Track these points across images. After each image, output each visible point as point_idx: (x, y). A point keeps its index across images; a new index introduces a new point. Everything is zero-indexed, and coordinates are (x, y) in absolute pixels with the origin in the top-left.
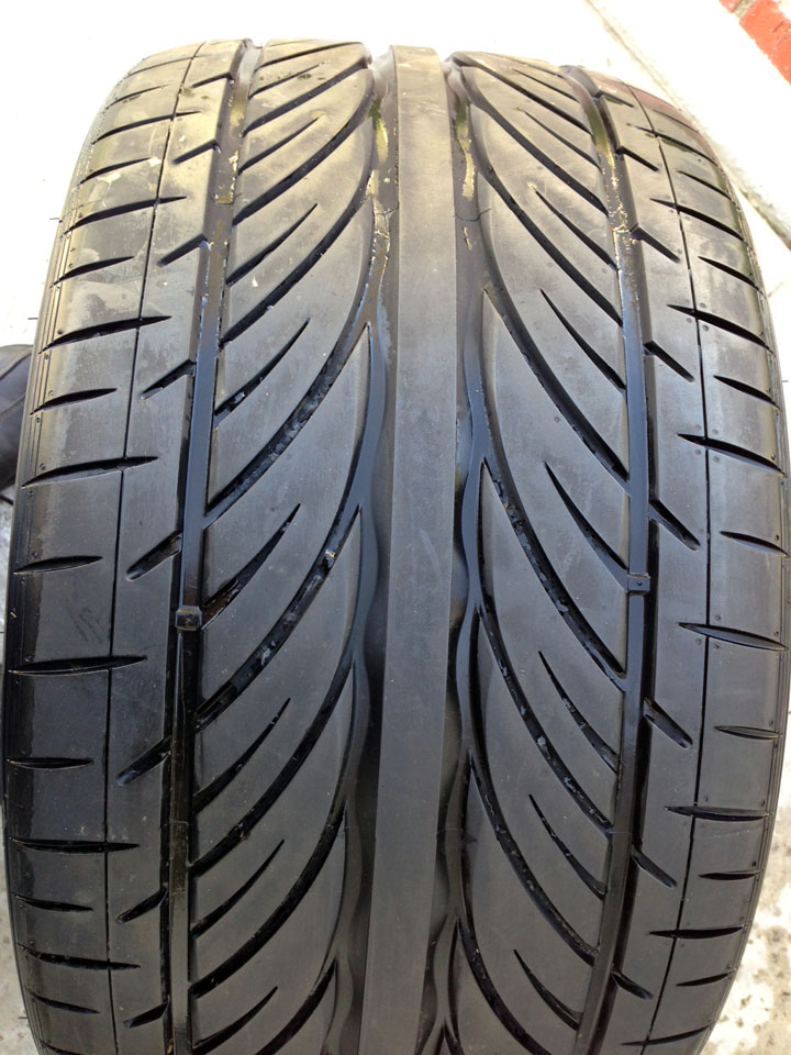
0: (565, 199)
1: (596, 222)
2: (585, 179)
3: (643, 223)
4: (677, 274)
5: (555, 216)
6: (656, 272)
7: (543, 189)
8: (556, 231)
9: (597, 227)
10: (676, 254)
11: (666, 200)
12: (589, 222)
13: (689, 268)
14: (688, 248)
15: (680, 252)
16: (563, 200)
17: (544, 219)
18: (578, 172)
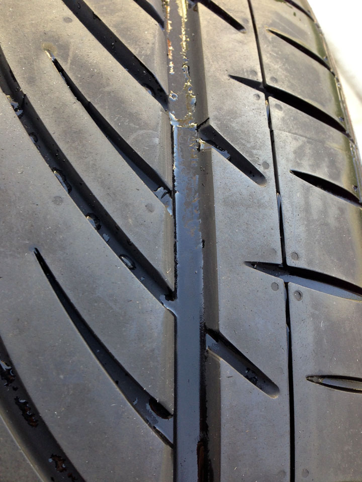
0: (100, 75)
1: (144, 116)
2: (136, 41)
3: (216, 118)
4: (260, 205)
5: (78, 107)
6: (231, 203)
7: (65, 57)
8: (77, 135)
9: (146, 126)
10: (261, 169)
11: (251, 77)
12: (134, 117)
13: (278, 191)
14: (278, 158)
15: (266, 165)
16: (96, 77)
17: (59, 111)
18: (128, 29)
